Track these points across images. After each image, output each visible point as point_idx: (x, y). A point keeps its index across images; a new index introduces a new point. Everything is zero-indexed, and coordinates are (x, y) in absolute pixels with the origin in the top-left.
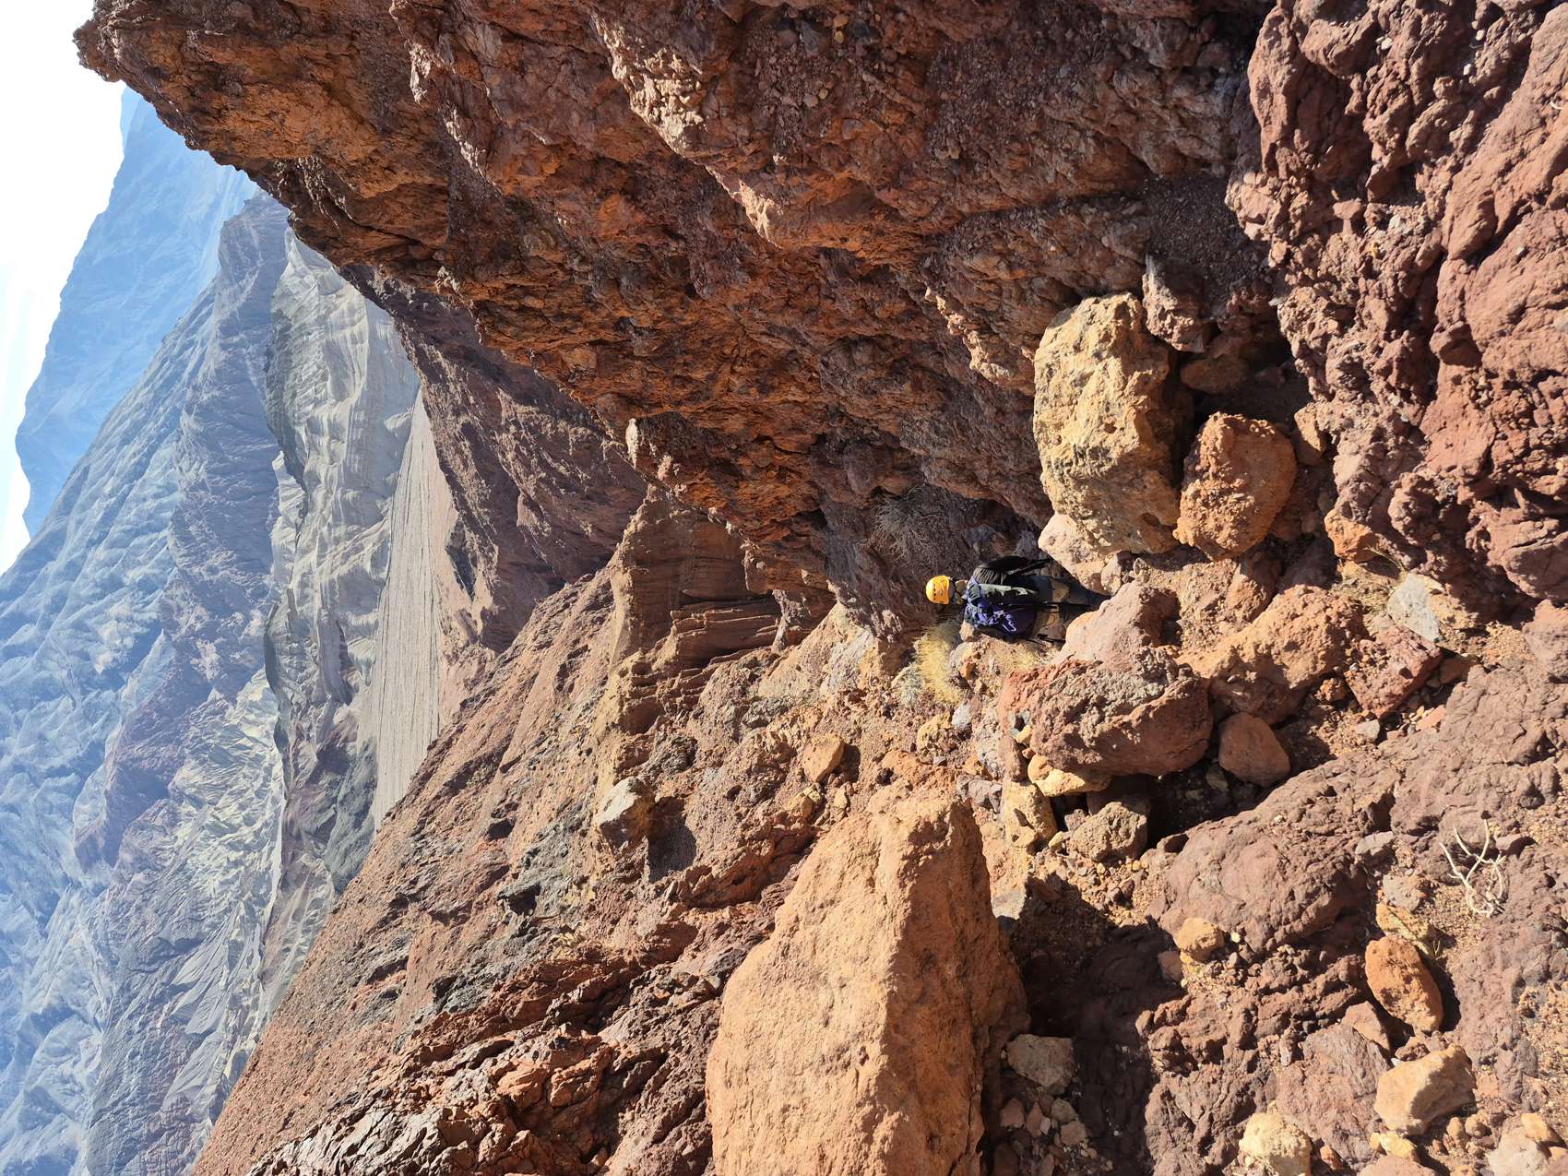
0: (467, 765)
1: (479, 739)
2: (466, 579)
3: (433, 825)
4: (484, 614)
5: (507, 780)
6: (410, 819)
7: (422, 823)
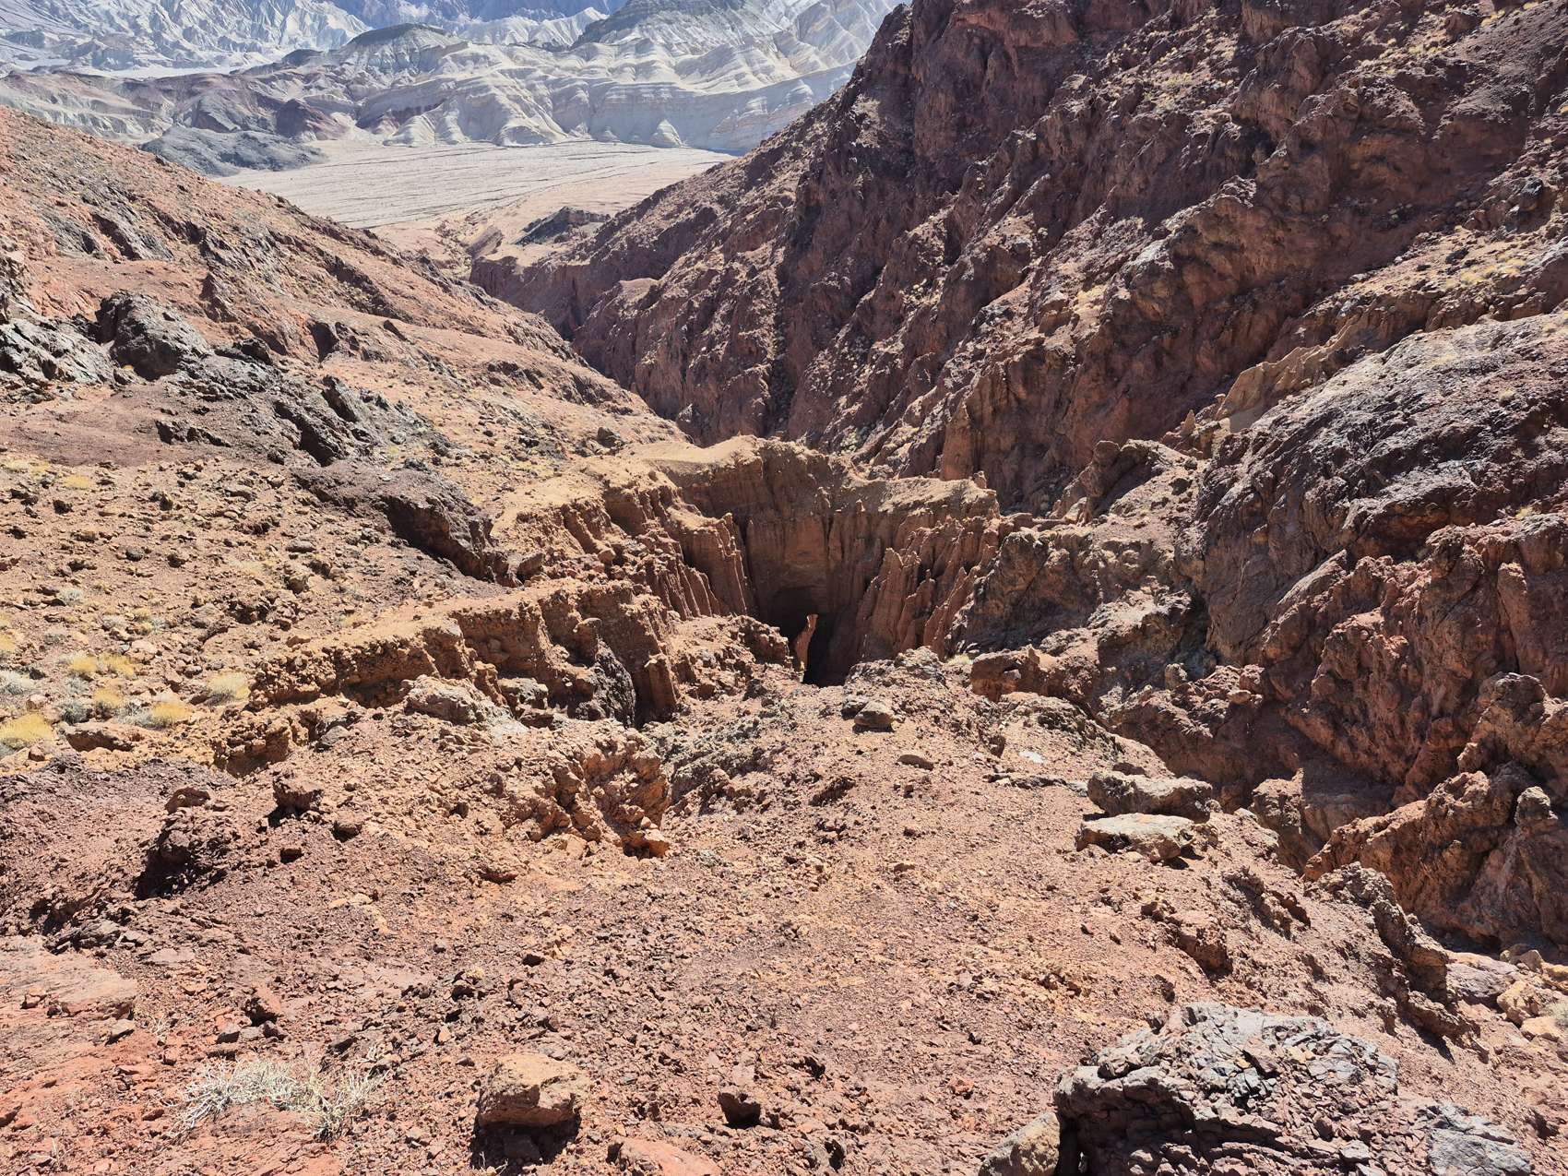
0: (366, 278)
1: (398, 286)
2: (537, 232)
3: (288, 254)
4: (509, 259)
5: (377, 330)
6: (287, 227)
7: (287, 241)
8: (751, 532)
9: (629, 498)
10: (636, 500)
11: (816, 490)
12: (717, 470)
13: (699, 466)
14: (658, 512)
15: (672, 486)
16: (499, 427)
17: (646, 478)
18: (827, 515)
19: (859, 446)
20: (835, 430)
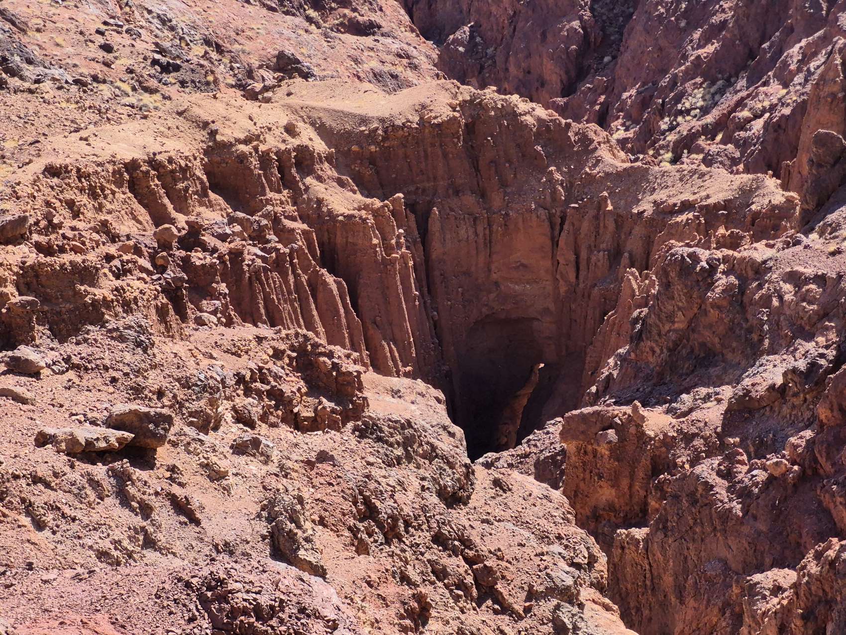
8: (435, 225)
9: (242, 158)
10: (254, 162)
11: (543, 170)
12: (390, 128)
13: (364, 120)
14: (287, 182)
15: (319, 146)
16: (127, 40)
17: (279, 131)
18: (557, 211)
19: (705, 111)
20: (673, 83)
